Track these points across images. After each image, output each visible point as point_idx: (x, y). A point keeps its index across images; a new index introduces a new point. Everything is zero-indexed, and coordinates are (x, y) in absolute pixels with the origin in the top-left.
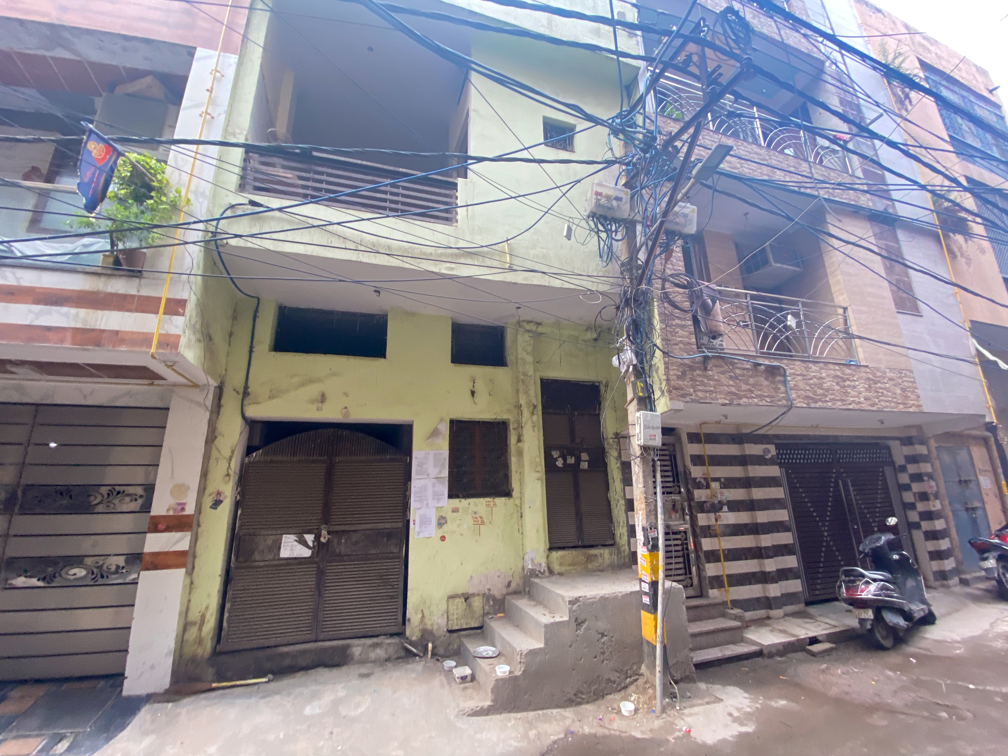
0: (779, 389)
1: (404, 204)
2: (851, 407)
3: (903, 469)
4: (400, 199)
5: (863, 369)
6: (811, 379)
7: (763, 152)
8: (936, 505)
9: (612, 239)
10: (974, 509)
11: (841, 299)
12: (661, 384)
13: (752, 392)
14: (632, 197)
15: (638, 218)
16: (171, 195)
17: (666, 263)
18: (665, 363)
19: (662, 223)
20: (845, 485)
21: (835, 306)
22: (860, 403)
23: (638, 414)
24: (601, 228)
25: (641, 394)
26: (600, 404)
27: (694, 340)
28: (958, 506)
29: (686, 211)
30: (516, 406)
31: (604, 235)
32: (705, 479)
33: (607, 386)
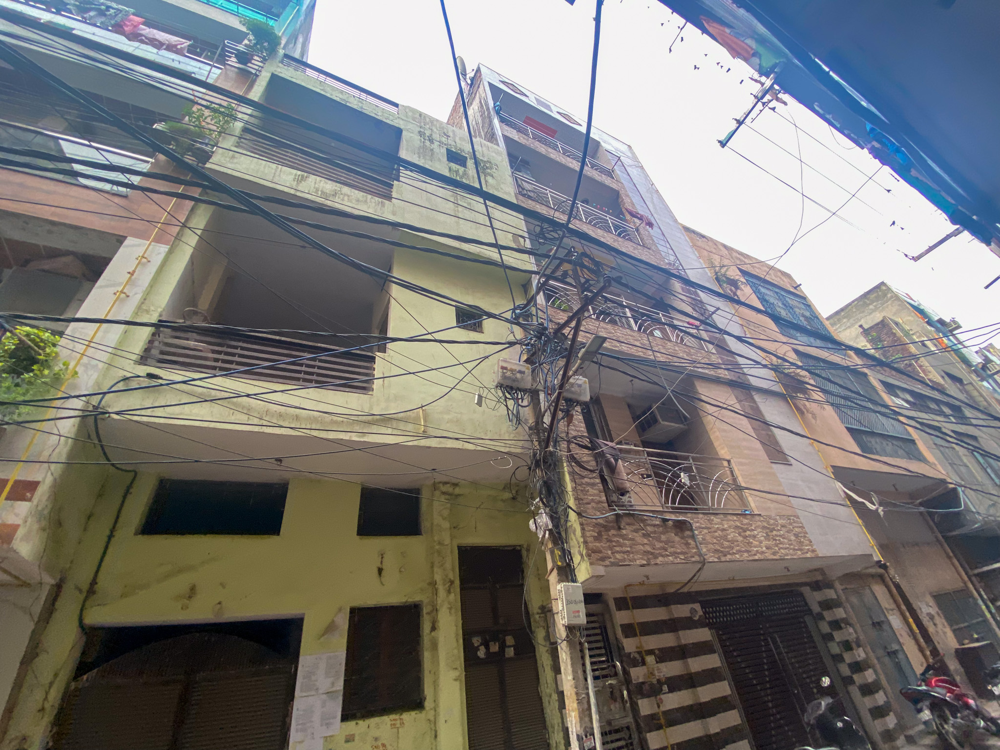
0: (689, 544)
1: (319, 375)
2: (756, 557)
3: (821, 617)
4: (316, 370)
5: (757, 518)
6: (715, 532)
7: (635, 334)
8: (860, 654)
9: (519, 405)
10: (895, 653)
11: (723, 452)
12: (579, 547)
13: (666, 550)
14: (533, 371)
15: (540, 387)
16: (56, 369)
17: (568, 426)
18: (581, 524)
19: (559, 394)
20: (775, 643)
21: (720, 459)
22: (763, 553)
23: (559, 587)
24: (508, 396)
25: (559, 564)
26: (523, 572)
27: (604, 498)
28: (881, 652)
29: (579, 382)
30: (430, 584)
31: (511, 403)
32: (639, 653)
33: (528, 550)
